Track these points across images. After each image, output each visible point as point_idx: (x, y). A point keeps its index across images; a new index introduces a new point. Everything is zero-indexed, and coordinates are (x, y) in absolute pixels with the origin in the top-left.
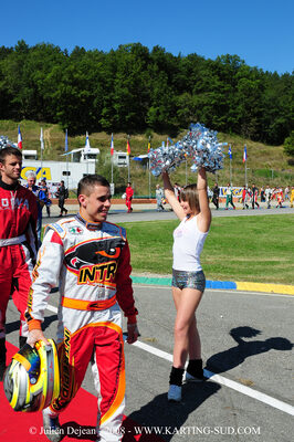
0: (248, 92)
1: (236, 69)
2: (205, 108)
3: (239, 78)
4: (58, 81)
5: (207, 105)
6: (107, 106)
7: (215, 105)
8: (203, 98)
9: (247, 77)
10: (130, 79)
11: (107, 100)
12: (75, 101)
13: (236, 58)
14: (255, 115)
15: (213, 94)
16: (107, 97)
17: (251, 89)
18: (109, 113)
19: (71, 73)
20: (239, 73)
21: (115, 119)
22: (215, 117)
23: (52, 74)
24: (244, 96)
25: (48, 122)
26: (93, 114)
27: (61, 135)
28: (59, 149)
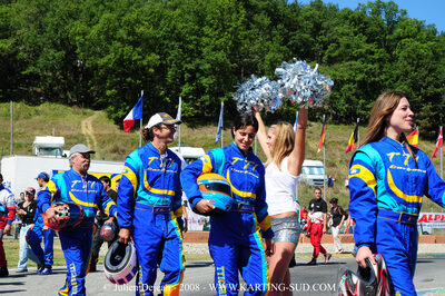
0: (416, 60)
1: (392, 25)
2: (346, 86)
3: (399, 38)
4: (110, 39)
5: (349, 81)
6: (191, 81)
7: (362, 84)
8: (343, 70)
9: (414, 36)
10: (226, 39)
11: (190, 71)
12: (139, 71)
13: (392, 9)
14: (427, 99)
15: (358, 64)
16: (190, 66)
17: (419, 57)
18: (192, 92)
19: (131, 25)
20: (398, 31)
21: (202, 102)
22: (361, 101)
23: (99, 26)
24: (409, 68)
25: (86, 107)
26: (166, 95)
27: (112, 128)
28: (115, 151)
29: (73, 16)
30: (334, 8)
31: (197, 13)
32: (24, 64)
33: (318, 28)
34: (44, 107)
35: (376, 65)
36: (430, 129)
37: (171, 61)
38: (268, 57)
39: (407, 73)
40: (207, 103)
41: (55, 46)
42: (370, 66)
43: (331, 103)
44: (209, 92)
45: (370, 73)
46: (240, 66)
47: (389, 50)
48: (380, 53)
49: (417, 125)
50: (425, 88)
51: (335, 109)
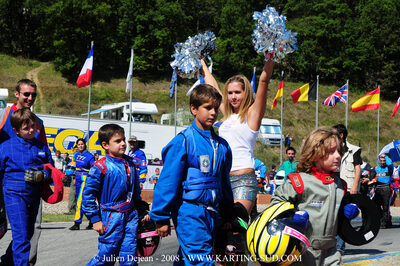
0: (379, 17)
2: (306, 42)
5: (309, 37)
6: (143, 33)
7: (322, 40)
8: (301, 21)
11: (143, 23)
12: (89, 21)
14: (389, 57)
15: (318, 19)
16: (143, 18)
17: (383, 13)
18: (145, 45)
21: (155, 56)
22: (321, 58)
24: (372, 24)
25: (31, 58)
26: (117, 47)
27: (60, 81)
28: (62, 104)
35: (338, 21)
36: (392, 89)
37: (123, 11)
38: (224, 9)
39: (369, 30)
40: (160, 57)
42: (331, 21)
43: (290, 60)
44: (162, 44)
45: (331, 29)
46: (196, 18)
47: (352, 6)
48: (342, 8)
49: (379, 83)
50: (388, 46)
51: (293, 66)
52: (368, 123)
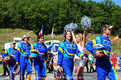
1: (111, 7)
3: (113, 10)
4: (34, 11)
5: (99, 22)
6: (56, 22)
7: (103, 23)
8: (97, 19)
9: (117, 10)
10: (65, 11)
11: (56, 20)
12: (42, 20)
13: (111, 2)
15: (101, 17)
16: (56, 18)
17: (118, 15)
18: (56, 25)
19: (40, 7)
20: (112, 8)
21: (59, 28)
23: (31, 8)
24: (116, 18)
25: (27, 30)
26: (49, 26)
28: (35, 41)
29: (24, 5)
30: (95, 2)
31: (57, 4)
32: (11, 18)
33: (90, 8)
34: (16, 30)
35: (106, 18)
37: (50, 17)
38: (77, 16)
39: (115, 20)
41: (19, 13)
42: (105, 18)
43: (94, 28)
44: (61, 25)
45: (105, 20)
46: (69, 18)
47: (110, 14)
48: (107, 14)
49: (118, 34)
50: (120, 24)
51: (95, 30)
52: (115, 44)
